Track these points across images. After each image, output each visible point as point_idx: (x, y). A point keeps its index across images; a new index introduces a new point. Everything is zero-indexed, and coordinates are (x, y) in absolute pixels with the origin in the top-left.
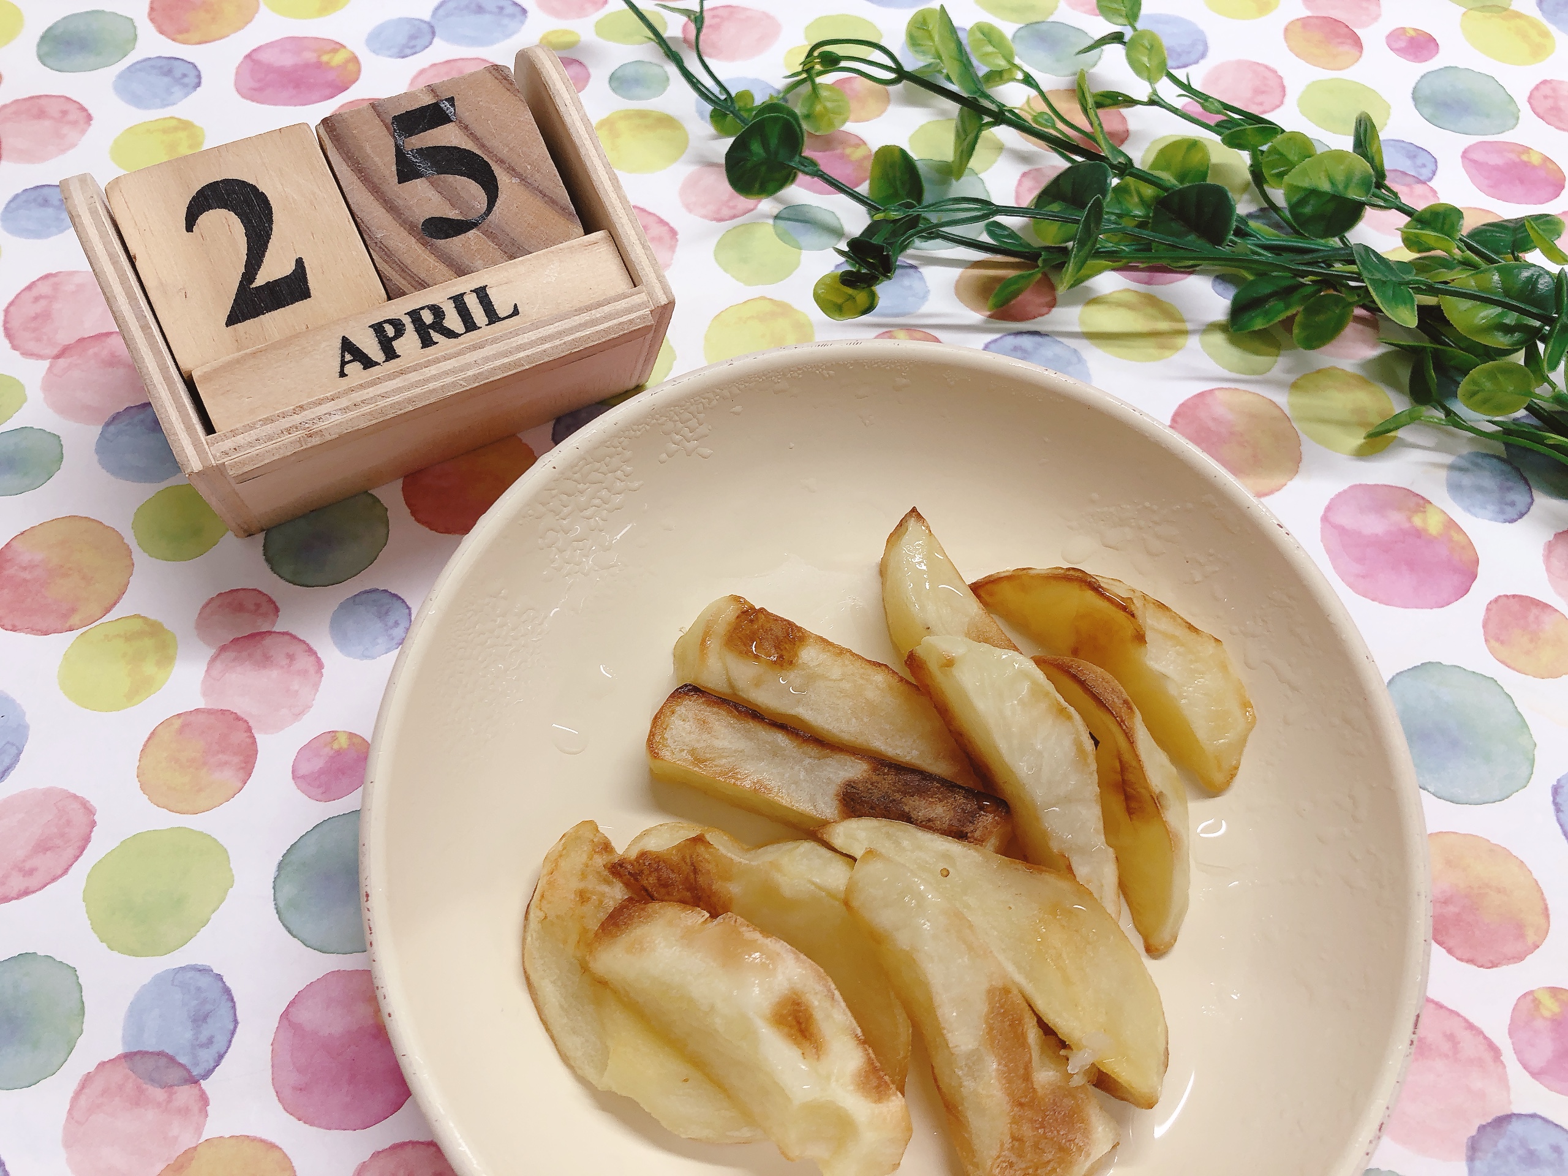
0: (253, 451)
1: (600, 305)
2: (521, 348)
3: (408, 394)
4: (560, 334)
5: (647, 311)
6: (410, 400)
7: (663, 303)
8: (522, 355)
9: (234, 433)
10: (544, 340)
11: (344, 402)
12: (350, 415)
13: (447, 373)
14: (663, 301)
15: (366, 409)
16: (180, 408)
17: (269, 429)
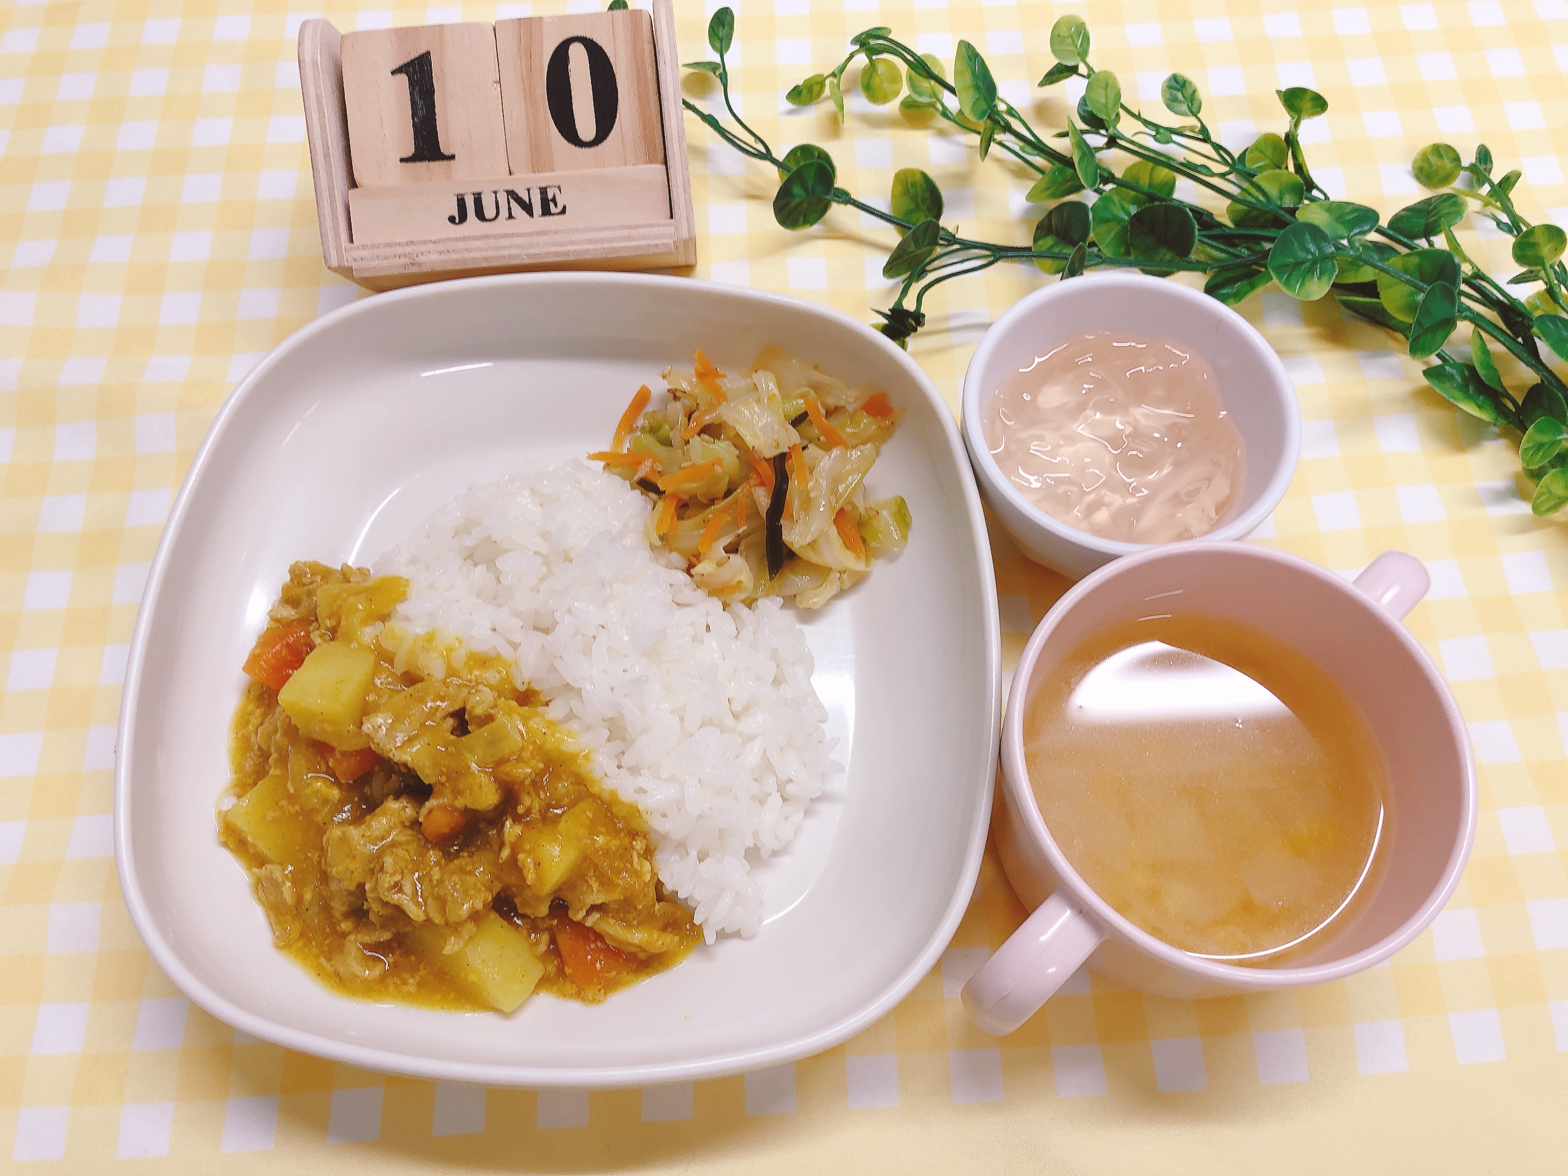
0: (373, 264)
1: (638, 227)
2: (572, 243)
3: (484, 254)
4: (603, 240)
5: (671, 241)
6: (485, 259)
7: (684, 238)
8: (571, 248)
9: (364, 247)
10: (590, 241)
11: (441, 247)
12: (444, 257)
13: (516, 247)
14: (685, 235)
15: (454, 256)
16: (335, 219)
17: (387, 251)
